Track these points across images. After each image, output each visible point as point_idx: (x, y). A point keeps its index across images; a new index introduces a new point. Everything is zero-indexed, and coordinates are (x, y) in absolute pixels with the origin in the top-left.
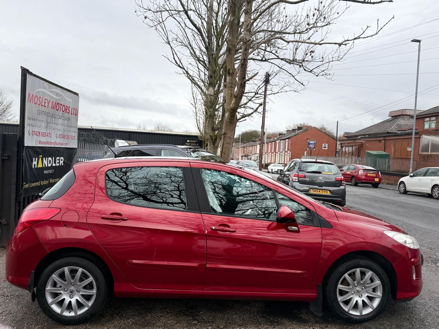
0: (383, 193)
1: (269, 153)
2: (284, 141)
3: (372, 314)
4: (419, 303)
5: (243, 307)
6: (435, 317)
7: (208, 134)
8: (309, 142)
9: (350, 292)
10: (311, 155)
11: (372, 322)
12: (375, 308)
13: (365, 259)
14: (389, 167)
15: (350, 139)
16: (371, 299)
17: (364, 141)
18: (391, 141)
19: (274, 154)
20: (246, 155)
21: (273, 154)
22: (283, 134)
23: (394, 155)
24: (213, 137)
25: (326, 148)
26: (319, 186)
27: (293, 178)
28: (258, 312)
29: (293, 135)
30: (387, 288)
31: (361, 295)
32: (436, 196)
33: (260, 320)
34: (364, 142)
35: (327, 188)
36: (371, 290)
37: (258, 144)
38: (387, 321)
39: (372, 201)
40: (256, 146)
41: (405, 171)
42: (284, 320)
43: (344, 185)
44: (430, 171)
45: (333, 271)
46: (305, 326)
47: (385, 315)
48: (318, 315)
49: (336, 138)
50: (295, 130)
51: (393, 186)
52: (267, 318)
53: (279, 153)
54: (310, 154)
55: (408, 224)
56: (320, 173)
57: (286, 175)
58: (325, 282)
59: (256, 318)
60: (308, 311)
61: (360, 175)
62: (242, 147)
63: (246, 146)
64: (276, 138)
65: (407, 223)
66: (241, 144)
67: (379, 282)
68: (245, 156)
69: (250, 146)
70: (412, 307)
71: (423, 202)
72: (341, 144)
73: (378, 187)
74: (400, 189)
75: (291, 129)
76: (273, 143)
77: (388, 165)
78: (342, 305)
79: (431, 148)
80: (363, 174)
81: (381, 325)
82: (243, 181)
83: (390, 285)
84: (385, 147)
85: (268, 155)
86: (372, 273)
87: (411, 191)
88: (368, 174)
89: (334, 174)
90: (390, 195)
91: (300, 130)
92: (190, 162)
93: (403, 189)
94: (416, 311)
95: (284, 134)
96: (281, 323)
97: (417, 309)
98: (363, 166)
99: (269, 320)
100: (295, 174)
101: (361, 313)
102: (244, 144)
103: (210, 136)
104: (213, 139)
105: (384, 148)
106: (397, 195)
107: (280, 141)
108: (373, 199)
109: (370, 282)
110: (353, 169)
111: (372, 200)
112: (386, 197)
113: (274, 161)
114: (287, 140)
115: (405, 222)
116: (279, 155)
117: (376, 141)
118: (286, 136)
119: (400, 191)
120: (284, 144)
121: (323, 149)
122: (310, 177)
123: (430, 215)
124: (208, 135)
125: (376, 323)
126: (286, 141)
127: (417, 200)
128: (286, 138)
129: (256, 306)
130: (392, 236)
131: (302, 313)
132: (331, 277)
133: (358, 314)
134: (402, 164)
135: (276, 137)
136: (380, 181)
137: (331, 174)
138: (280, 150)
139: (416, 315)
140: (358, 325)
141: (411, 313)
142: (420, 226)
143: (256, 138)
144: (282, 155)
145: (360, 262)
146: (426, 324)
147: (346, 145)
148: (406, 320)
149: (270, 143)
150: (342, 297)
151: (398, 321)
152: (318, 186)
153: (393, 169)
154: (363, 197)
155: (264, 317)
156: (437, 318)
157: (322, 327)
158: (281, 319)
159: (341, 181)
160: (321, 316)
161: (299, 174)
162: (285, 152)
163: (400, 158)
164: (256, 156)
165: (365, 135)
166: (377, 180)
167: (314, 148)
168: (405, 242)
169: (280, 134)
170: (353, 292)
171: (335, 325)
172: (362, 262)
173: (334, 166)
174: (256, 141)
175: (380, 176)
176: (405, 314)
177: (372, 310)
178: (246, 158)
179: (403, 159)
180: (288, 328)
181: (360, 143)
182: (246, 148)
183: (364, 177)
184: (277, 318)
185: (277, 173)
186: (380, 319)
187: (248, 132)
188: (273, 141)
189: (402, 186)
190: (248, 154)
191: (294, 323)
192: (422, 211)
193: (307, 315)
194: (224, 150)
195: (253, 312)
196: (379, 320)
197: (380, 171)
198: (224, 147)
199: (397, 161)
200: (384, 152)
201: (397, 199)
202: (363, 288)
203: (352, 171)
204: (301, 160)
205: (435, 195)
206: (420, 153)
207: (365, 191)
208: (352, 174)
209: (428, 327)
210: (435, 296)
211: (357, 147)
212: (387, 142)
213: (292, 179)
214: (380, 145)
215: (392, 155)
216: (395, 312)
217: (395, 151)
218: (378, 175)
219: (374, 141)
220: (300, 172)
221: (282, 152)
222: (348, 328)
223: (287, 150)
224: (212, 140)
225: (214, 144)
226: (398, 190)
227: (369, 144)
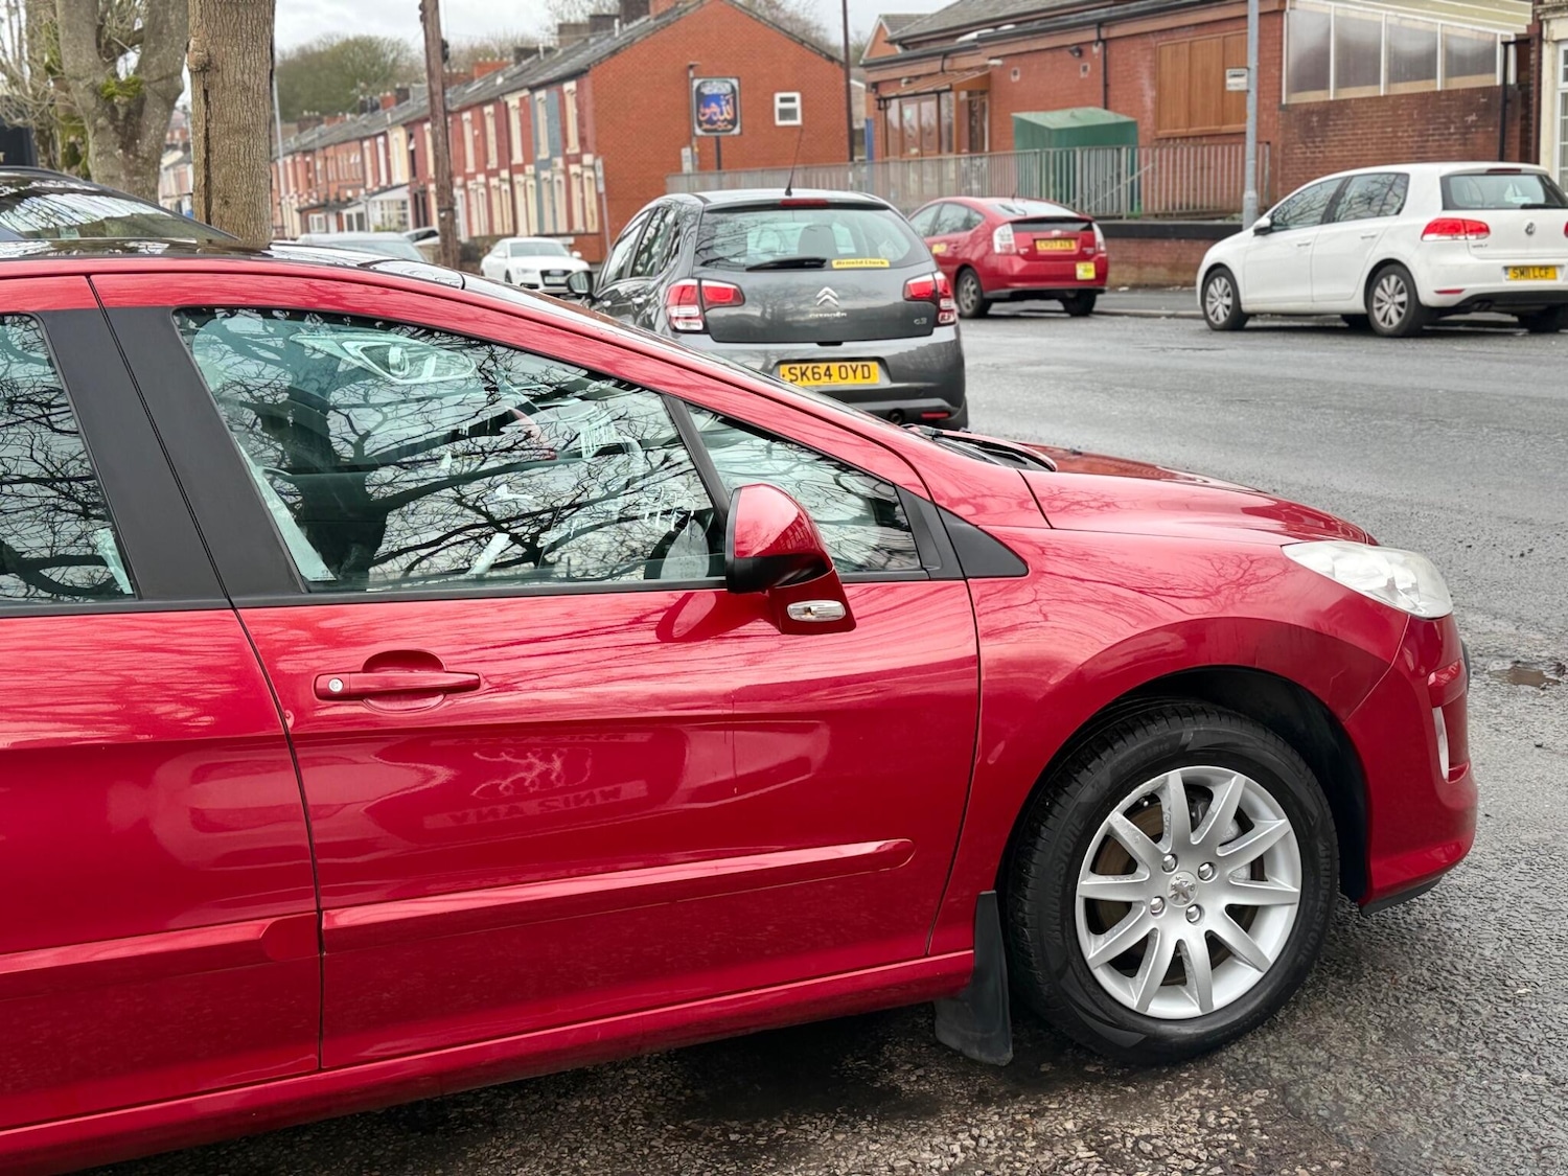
0: (1130, 340)
1: (473, 176)
2: (554, 91)
3: (1261, 998)
4: (1460, 894)
5: (560, 1108)
6: (1556, 952)
7: (78, 79)
8: (699, 88)
9: (1140, 902)
10: (719, 168)
11: (1263, 1036)
12: (1272, 960)
13: (1203, 711)
14: (1134, 193)
15: (918, 51)
16: (1244, 916)
17: (995, 58)
18: (1137, 45)
19: (502, 180)
20: (327, 200)
21: (494, 181)
22: (536, 51)
23: (1158, 123)
24: (112, 95)
25: (795, 118)
26: (821, 344)
27: (675, 311)
28: (648, 1116)
29: (600, 53)
30: (1321, 847)
31: (1197, 906)
32: (1391, 322)
33: (676, 1157)
34: (997, 62)
35: (859, 349)
36: (1245, 873)
37: (395, 124)
38: (1335, 1017)
39: (1085, 389)
40: (381, 140)
41: (1218, 204)
42: (807, 1127)
43: (952, 320)
44: (1353, 191)
45: (1049, 811)
46: (924, 1133)
47: (1313, 985)
48: (992, 1060)
49: (842, 57)
50: (609, 18)
51: (1167, 296)
52: (713, 1140)
53: (530, 169)
54: (718, 161)
55: (1295, 488)
56: (817, 264)
57: (629, 298)
58: (1010, 878)
59: (646, 1151)
60: (920, 1048)
61: (1000, 254)
62: (292, 153)
63: (318, 144)
64: (500, 80)
65: (1288, 485)
66: (285, 133)
67: (1282, 822)
68: (323, 207)
69: (345, 142)
70: (1433, 915)
71: (1333, 361)
72: (875, 86)
73: (1095, 309)
74: (1210, 309)
75: (580, 17)
76: (489, 109)
77: (1132, 182)
78: (1108, 981)
79: (1338, 64)
80: (1014, 250)
81: (1311, 1042)
82: (398, 367)
83: (1333, 827)
84: (1106, 85)
85: (464, 186)
86: (1247, 785)
87: (1262, 314)
88: (1038, 243)
89: (894, 266)
90: (1165, 346)
91: (637, 17)
92: (88, 275)
93: (1228, 307)
94: (1457, 934)
95: (548, 50)
96: (792, 1148)
97: (1458, 926)
98: (1008, 202)
99: (725, 1148)
100: (684, 288)
101: (1205, 999)
102: (301, 130)
103: (96, 91)
104: (114, 109)
105: (1101, 89)
106: (1202, 342)
107: (526, 93)
108: (1091, 381)
109: (1232, 829)
110: (959, 224)
111: (1088, 386)
112: (1151, 360)
113: (509, 221)
114: (570, 86)
115: (1279, 478)
116: (532, 182)
117: (1057, 54)
118: (557, 63)
119: (1212, 318)
120: (556, 108)
121: (779, 123)
122: (763, 297)
123: (1386, 427)
124: (81, 85)
125: (1284, 1039)
126: (562, 94)
127: (1304, 354)
128: (558, 71)
129: (632, 1082)
130: (1329, 568)
131: (892, 1068)
132: (1040, 844)
133: (1193, 1010)
134: (1202, 168)
135: (498, 68)
136: (1102, 274)
137: (875, 262)
138: (538, 152)
139: (1462, 957)
140: (1197, 1068)
141: (1436, 948)
142: (1357, 488)
143: (375, 86)
144: (551, 182)
145: (1181, 734)
146: (1519, 991)
147: (904, 89)
148: (1424, 994)
149: (467, 116)
150: (1102, 937)
151: (1385, 1006)
152: (815, 346)
153: (1160, 202)
154: (1036, 376)
155: (694, 1135)
156: (1561, 953)
157: (1018, 1117)
158: (787, 1128)
159: (932, 296)
160: (1011, 1063)
161: (704, 283)
162: (568, 160)
163: (1187, 138)
164: (390, 202)
165: (994, 23)
166: (1086, 270)
167: (733, 122)
168: (1391, 587)
169: (524, 52)
170: (1156, 901)
171: (1076, 1091)
172: (1191, 732)
173: (890, 219)
174: (375, 108)
175: (1102, 248)
176: (1411, 959)
177: (1260, 975)
178: (333, 220)
179: (1204, 141)
180: (842, 1164)
181: (978, 74)
182: (319, 153)
183: (1018, 266)
184: (764, 1126)
185: (571, 291)
186: (1299, 1013)
187: (316, 48)
188: (484, 96)
189: (1220, 290)
190: (338, 194)
191: (866, 1131)
192: (1344, 408)
193: (920, 1072)
194: (217, 181)
195: (624, 1122)
196: (1293, 1018)
197: (1097, 218)
198: (213, 158)
199: (1175, 153)
200: (1106, 112)
201: (1208, 365)
202: (1202, 869)
203: (956, 236)
204: (705, 200)
205: (1384, 319)
206: (1284, 102)
207: (1038, 339)
208: (960, 256)
209: (1534, 1006)
210: (1524, 837)
211: (963, 95)
212: (1115, 51)
213: (670, 320)
214: (1083, 75)
215: (1147, 126)
216: (1358, 962)
217: (1159, 102)
218: (1091, 242)
219: (1049, 55)
220: (707, 272)
221: (548, 164)
222: (1149, 1093)
223: (577, 150)
224: (113, 118)
225: (129, 140)
226: (1201, 312)
227: (1022, 73)
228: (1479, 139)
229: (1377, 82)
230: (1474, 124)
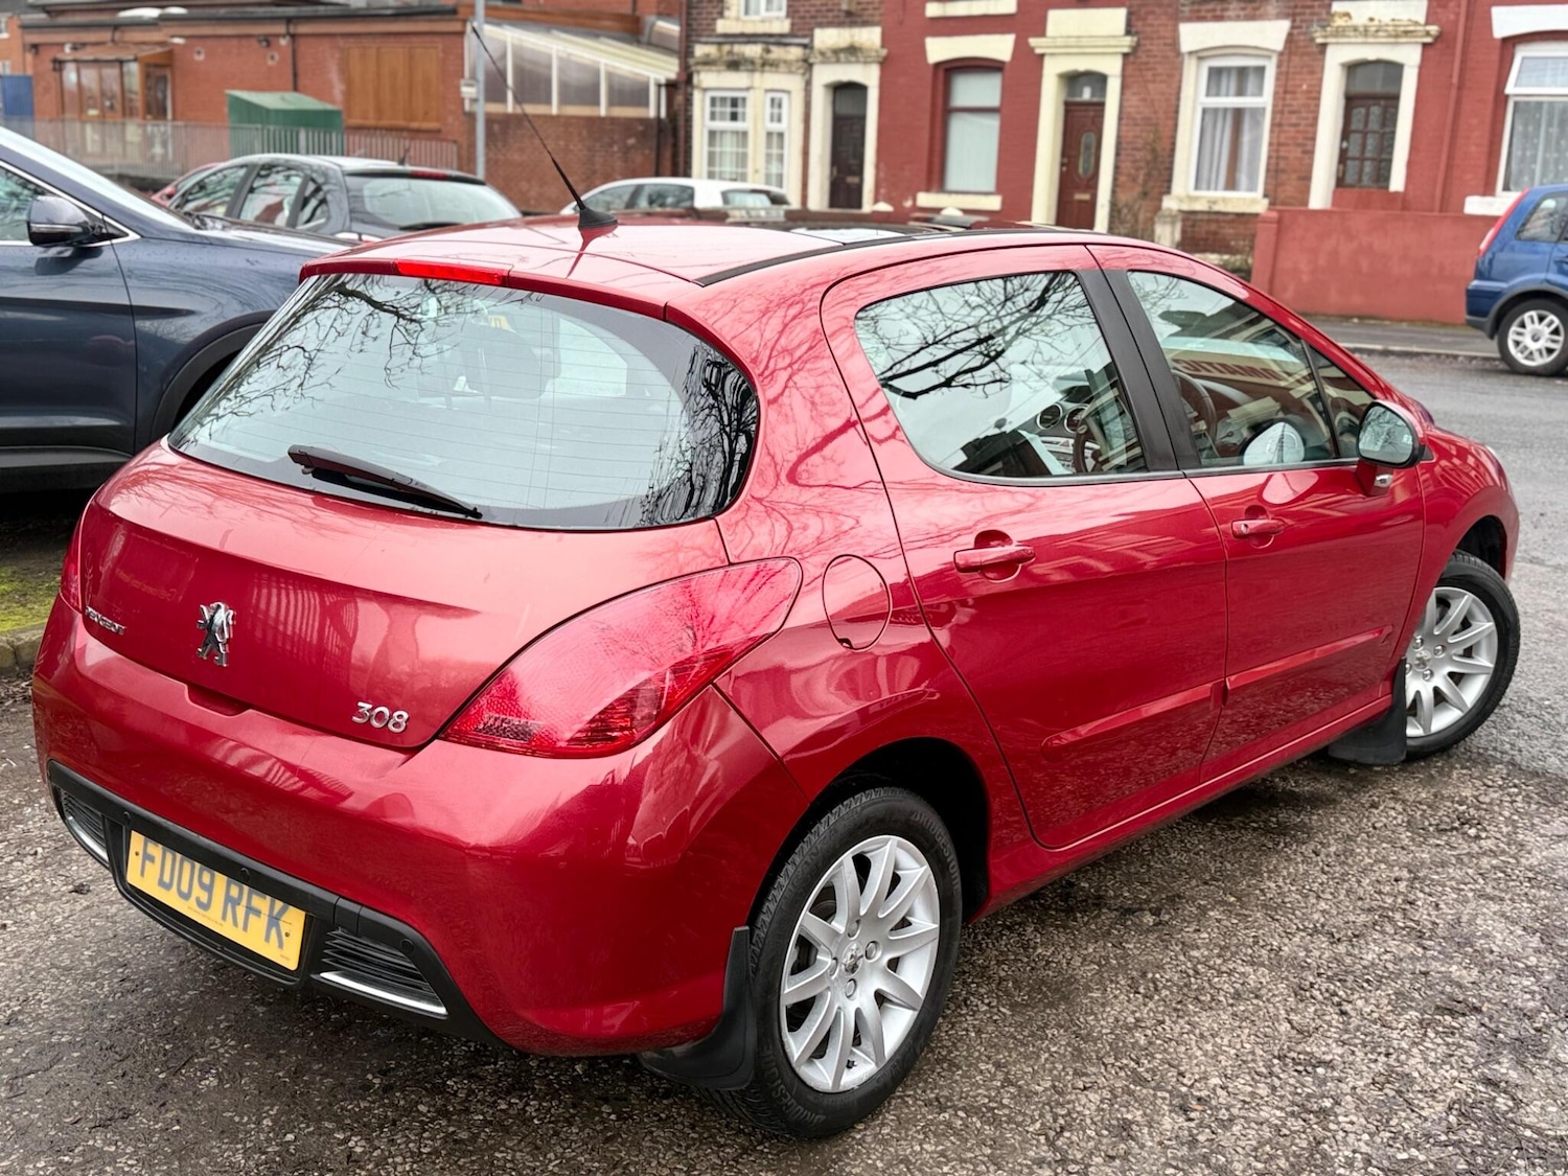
12: (1470, 705)
17: (180, 36)
18: (325, 45)
30: (1512, 641)
31: (1431, 672)
34: (178, 41)
36: (1461, 653)
67: (1490, 624)
79: (515, 83)
84: (295, 75)
86: (1474, 600)
92: (1085, 244)
101: (1427, 726)
105: (291, 77)
109: (1459, 626)
117: (244, 42)
133: (1422, 732)
170: (1407, 666)
177: (1462, 714)
179: (405, 134)
181: (159, 50)
202: (1437, 649)
212: (303, 45)
214: (270, 63)
217: (349, 93)
219: (235, 42)
227: (206, 55)
228: (638, 158)
229: (548, 102)
230: (633, 146)
